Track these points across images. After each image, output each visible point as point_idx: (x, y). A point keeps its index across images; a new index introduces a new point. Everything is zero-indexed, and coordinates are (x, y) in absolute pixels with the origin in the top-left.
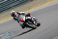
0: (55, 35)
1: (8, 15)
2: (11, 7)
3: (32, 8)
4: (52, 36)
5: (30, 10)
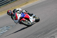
0: (52, 28)
1: (6, 10)
2: (9, 2)
3: (29, 2)
4: (49, 30)
5: (27, 4)
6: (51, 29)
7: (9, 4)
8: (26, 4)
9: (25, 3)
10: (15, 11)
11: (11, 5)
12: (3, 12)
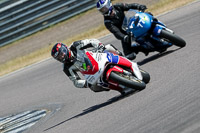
2: (40, 24)
4: (182, 121)
6: (189, 121)
7: (41, 33)
8: (99, 31)
9: (96, 29)
10: (78, 48)
11: (49, 37)
12: (21, 59)
